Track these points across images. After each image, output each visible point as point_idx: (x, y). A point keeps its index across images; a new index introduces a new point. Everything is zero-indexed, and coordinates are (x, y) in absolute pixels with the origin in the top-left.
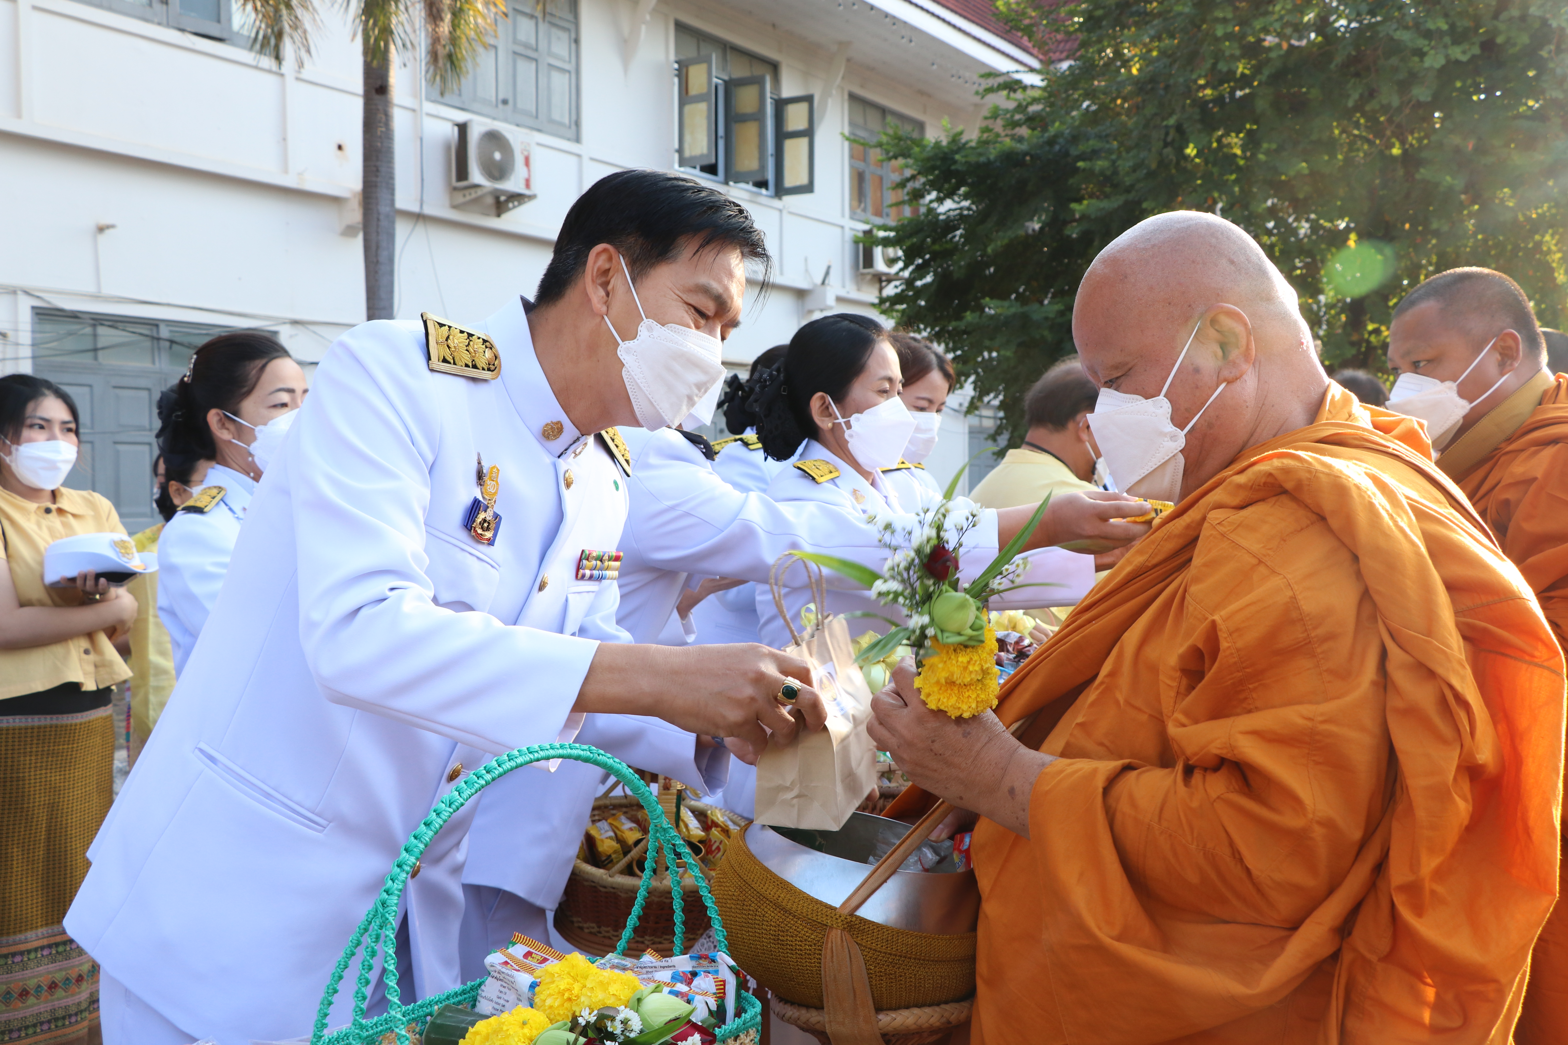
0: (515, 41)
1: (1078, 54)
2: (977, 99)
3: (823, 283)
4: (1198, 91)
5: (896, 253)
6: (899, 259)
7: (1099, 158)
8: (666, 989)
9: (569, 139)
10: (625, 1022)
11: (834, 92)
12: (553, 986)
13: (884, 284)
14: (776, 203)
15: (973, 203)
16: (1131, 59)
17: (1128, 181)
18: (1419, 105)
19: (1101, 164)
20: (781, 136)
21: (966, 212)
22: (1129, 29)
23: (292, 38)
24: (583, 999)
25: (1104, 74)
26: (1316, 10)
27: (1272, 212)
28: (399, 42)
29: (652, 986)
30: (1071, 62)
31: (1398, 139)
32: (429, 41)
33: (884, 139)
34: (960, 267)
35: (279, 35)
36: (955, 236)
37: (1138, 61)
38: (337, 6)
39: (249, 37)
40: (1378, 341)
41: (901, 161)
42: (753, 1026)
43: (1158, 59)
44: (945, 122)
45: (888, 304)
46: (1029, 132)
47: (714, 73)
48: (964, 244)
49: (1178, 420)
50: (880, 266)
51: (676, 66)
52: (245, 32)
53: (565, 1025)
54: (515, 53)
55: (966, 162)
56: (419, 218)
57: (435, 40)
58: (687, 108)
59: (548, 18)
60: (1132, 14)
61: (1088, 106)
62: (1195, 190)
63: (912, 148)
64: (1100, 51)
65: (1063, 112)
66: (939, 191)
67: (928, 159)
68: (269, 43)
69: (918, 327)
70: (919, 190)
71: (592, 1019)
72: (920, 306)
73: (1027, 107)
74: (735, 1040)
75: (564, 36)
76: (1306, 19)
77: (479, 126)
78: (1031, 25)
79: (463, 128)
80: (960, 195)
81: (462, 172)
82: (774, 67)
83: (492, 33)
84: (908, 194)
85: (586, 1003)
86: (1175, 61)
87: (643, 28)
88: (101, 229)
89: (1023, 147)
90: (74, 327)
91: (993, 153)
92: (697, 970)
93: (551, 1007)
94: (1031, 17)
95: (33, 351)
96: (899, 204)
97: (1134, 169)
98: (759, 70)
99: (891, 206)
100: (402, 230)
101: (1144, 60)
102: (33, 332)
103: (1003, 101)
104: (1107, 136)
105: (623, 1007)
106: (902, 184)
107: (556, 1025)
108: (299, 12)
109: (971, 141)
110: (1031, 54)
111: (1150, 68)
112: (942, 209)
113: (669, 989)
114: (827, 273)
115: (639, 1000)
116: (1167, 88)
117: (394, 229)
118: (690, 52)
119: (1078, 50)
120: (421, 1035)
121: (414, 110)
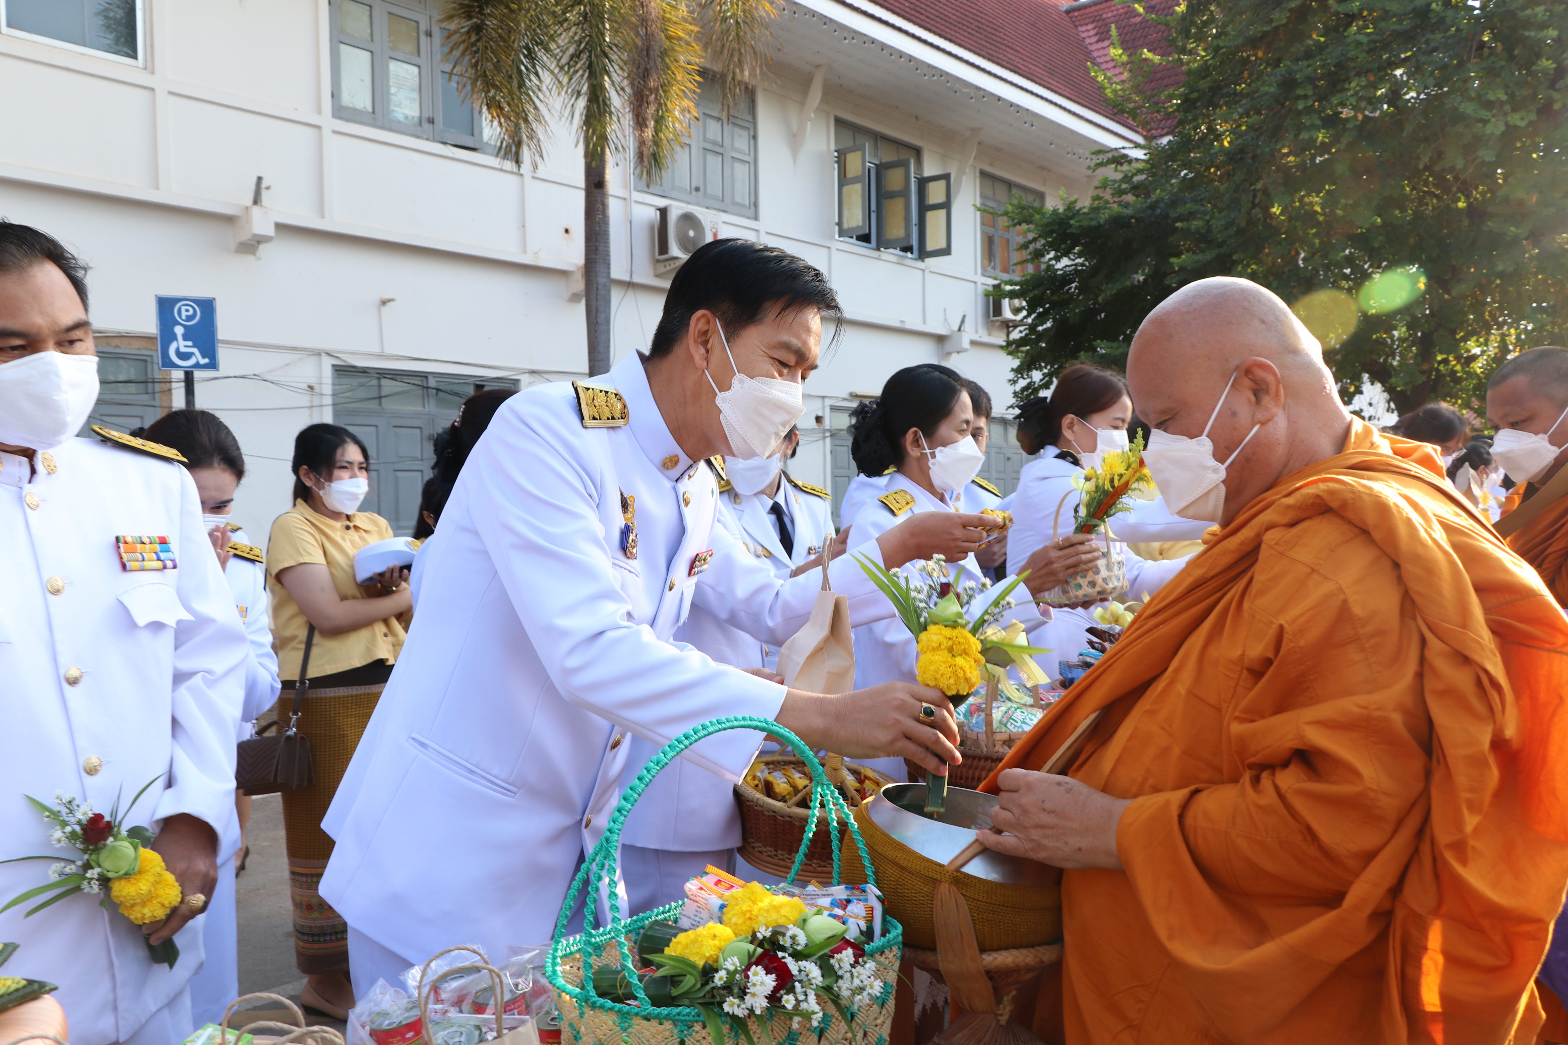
0: (705, 140)
1: (1177, 130)
2: (1089, 172)
3: (959, 330)
4: (1282, 159)
5: (1021, 303)
6: (1022, 308)
7: (1195, 219)
8: (826, 913)
9: (749, 218)
10: (793, 938)
11: (967, 170)
12: (737, 908)
13: (1011, 329)
14: (920, 264)
15: (1086, 260)
16: (1223, 133)
17: (1220, 238)
18: (1483, 163)
19: (1196, 224)
20: (924, 208)
21: (1080, 268)
22: (1221, 108)
23: (529, 146)
24: (760, 918)
25: (1199, 147)
26: (1388, 86)
27: (1349, 261)
28: (612, 146)
29: (815, 909)
30: (1170, 138)
31: (1463, 193)
32: (637, 144)
33: (1010, 208)
34: (1075, 314)
35: (519, 144)
36: (1071, 288)
37: (1229, 135)
38: (564, 119)
39: (495, 146)
40: (1447, 370)
41: (1024, 226)
42: (895, 944)
43: (1246, 133)
44: (1062, 192)
45: (1014, 346)
46: (1134, 198)
47: (867, 160)
48: (1078, 295)
49: (1220, 455)
50: (1008, 314)
51: (836, 154)
52: (493, 143)
53: (747, 938)
54: (704, 149)
55: (1080, 226)
56: (629, 285)
57: (642, 143)
58: (845, 189)
59: (732, 119)
60: (1223, 96)
61: (1186, 175)
62: (1280, 243)
63: (1034, 216)
64: (1195, 129)
65: (1163, 181)
66: (1056, 251)
67: (1048, 224)
68: (510, 150)
69: (1040, 365)
70: (1040, 250)
71: (768, 934)
72: (1041, 348)
73: (1132, 177)
74: (881, 955)
75: (745, 134)
76: (1379, 93)
77: (676, 210)
78: (1136, 108)
79: (664, 212)
80: (1075, 253)
81: (663, 247)
82: (917, 152)
83: (687, 134)
84: (1030, 253)
85: (763, 922)
86: (1261, 134)
87: (809, 123)
88: (384, 303)
89: (1129, 211)
90: (363, 380)
91: (1103, 217)
92: (850, 898)
93: (736, 924)
94: (1135, 102)
95: (333, 400)
96: (1023, 262)
97: (1227, 227)
98: (903, 155)
99: (1016, 264)
100: (616, 295)
101: (1234, 134)
102: (333, 384)
103: (1111, 173)
104: (1201, 200)
105: (792, 926)
106: (1025, 246)
107: (740, 938)
108: (534, 125)
109: (1084, 207)
110: (1137, 132)
111: (1240, 141)
112: (1059, 266)
113: (828, 913)
114: (963, 322)
115: (805, 921)
116: (1254, 157)
117: (609, 296)
118: (849, 143)
119: (1176, 127)
120: (635, 943)
121: (625, 199)
